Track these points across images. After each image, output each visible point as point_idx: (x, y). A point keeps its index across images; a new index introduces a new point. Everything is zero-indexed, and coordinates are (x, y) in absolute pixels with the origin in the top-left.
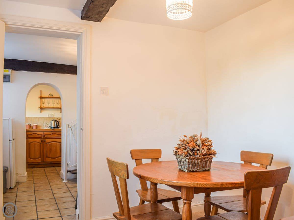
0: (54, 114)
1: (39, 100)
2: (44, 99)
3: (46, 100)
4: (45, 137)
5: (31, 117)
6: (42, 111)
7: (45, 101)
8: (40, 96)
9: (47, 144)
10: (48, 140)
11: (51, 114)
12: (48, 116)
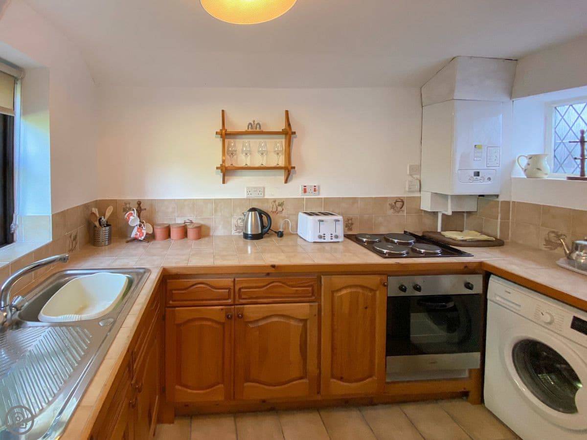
0: (264, 188)
1: (219, 141)
2: (232, 141)
3: (239, 144)
4: (240, 297)
5: (194, 199)
6: (226, 178)
7: (235, 146)
8: (221, 130)
9: (251, 326)
10: (252, 311)
11: (255, 188)
12: (245, 196)
